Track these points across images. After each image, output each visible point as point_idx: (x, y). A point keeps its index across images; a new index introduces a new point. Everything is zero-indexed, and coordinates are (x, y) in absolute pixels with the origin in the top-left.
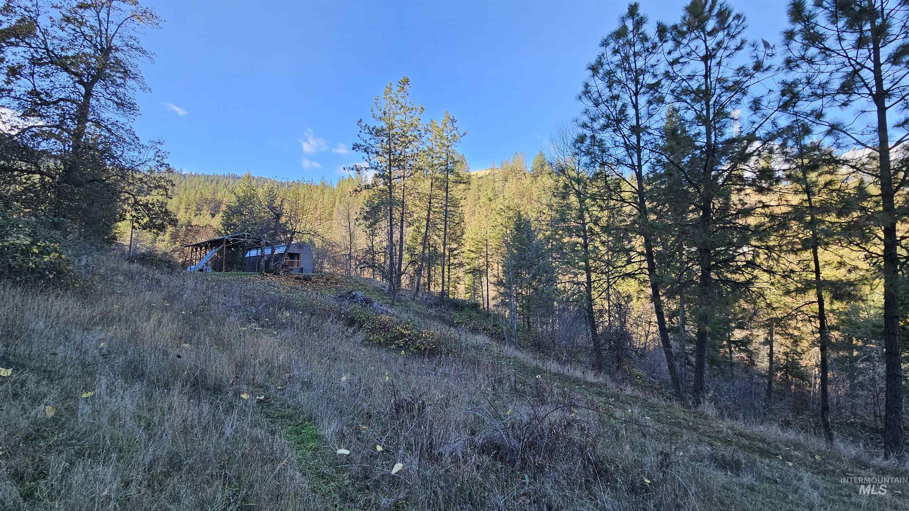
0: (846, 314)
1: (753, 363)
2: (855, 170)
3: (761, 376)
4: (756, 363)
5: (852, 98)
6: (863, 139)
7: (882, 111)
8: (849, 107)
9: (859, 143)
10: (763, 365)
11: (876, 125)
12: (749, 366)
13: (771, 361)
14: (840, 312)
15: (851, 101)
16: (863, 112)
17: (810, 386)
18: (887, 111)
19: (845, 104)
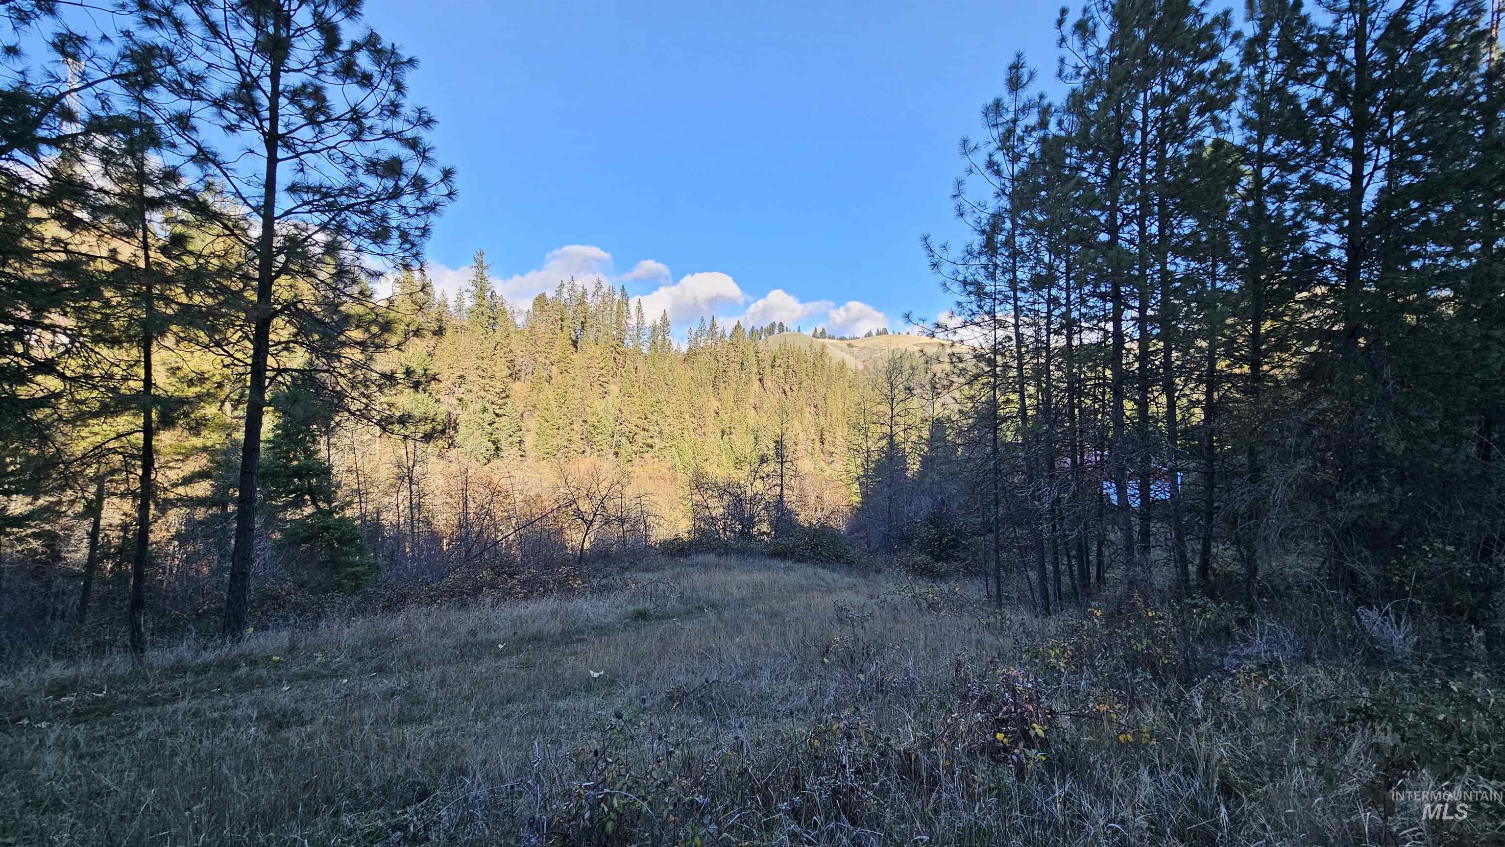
0: (225, 453)
1: (57, 557)
2: (227, 232)
3: (71, 576)
4: (63, 554)
5: (244, 124)
6: (245, 191)
7: (273, 161)
8: (235, 134)
9: (238, 194)
10: (78, 555)
11: (264, 177)
12: (46, 563)
13: (93, 545)
14: (216, 451)
15: (240, 128)
16: (252, 152)
17: (164, 573)
18: (279, 164)
19: (231, 128)
